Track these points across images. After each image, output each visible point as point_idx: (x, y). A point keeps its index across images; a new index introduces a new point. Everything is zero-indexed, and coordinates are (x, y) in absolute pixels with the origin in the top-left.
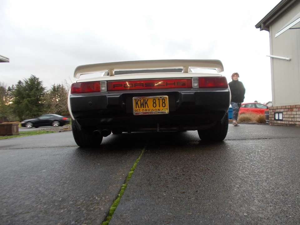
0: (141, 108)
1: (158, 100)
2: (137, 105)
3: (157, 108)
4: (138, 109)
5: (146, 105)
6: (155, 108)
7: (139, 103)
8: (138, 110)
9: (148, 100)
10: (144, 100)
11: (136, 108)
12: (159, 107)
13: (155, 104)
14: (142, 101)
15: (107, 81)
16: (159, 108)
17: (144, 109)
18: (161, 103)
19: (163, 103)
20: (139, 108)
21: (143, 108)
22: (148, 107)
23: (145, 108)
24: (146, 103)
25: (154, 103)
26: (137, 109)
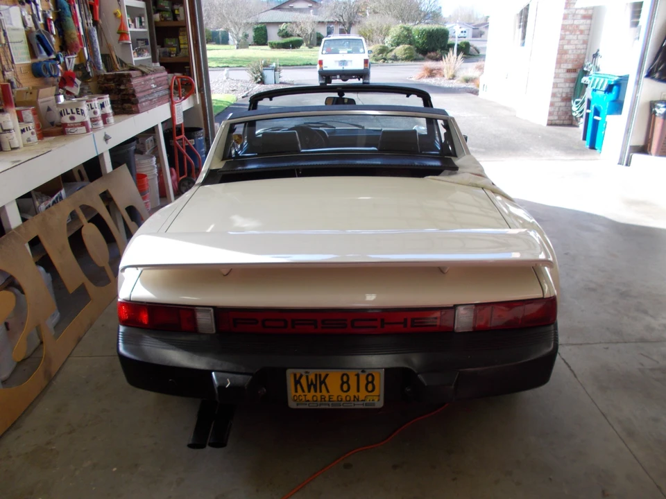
0: (309, 391)
1: (356, 377)
2: (299, 386)
3: (353, 392)
4: (302, 394)
5: (323, 386)
6: (346, 394)
7: (303, 381)
8: (301, 397)
9: (327, 375)
10: (316, 375)
11: (296, 391)
12: (358, 391)
14: (312, 377)
15: (214, 308)
16: (357, 394)
17: (318, 394)
18: (363, 382)
20: (303, 391)
21: (316, 391)
22: (328, 391)
23: (321, 391)
24: (323, 382)
25: (343, 383)
26: (298, 394)
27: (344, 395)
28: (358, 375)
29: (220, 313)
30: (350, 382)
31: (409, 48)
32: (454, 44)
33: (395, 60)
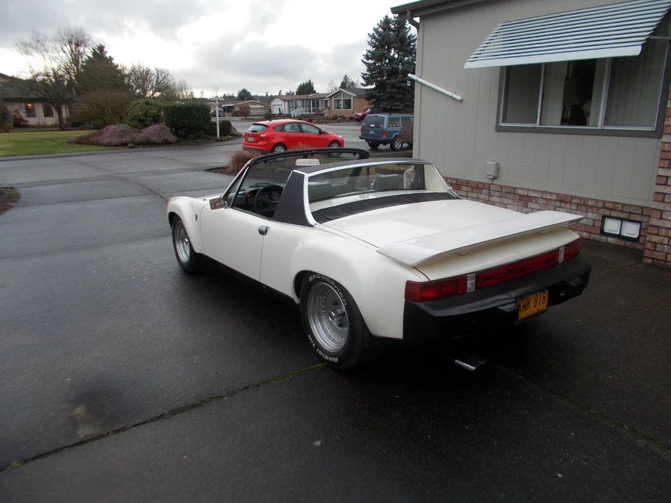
0: (523, 311)
5: (528, 306)
7: (522, 305)
9: (530, 299)
10: (527, 299)
13: (536, 303)
14: (525, 301)
16: (538, 306)
19: (544, 298)
23: (527, 310)
24: (528, 303)
25: (535, 301)
27: (535, 308)
28: (540, 295)
30: (538, 300)
31: (163, 129)
32: (215, 124)
33: (148, 144)
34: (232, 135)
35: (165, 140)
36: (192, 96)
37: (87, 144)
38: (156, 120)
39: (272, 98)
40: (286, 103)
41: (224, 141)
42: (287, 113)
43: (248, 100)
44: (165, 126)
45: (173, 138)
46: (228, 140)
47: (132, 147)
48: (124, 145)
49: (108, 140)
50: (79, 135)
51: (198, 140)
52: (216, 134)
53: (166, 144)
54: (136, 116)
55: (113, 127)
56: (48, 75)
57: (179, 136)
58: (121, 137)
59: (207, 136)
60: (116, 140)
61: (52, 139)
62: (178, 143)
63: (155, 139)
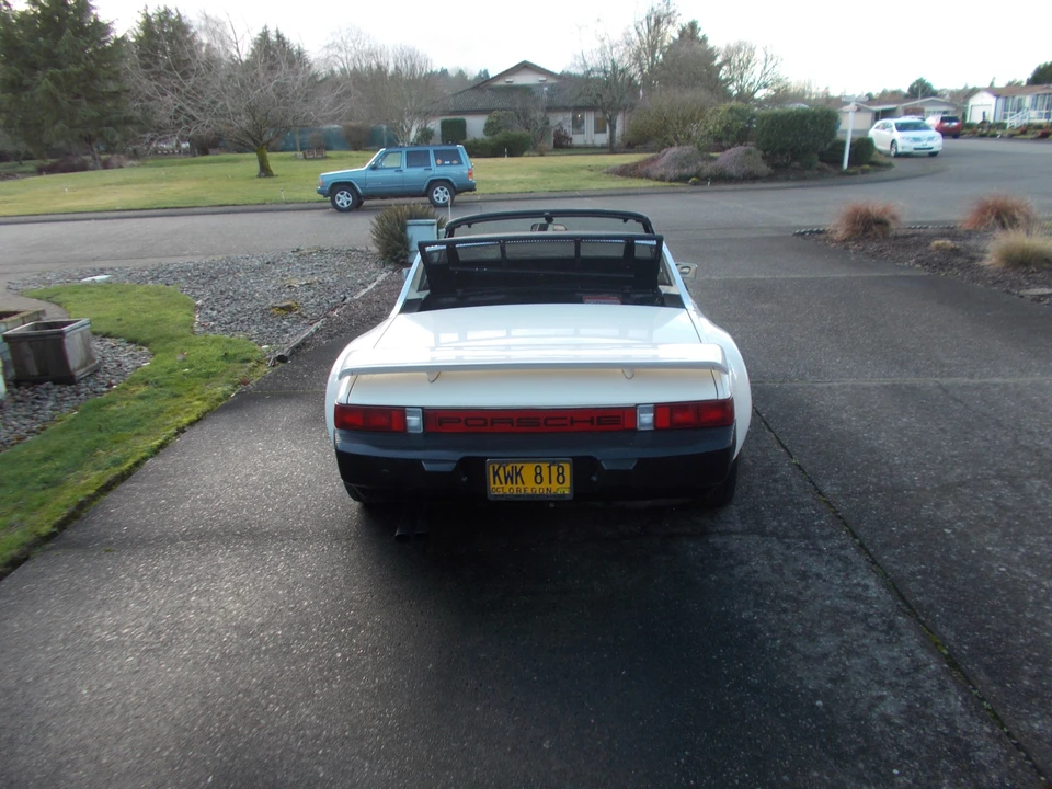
0: (506, 484)
2: (497, 478)
3: (545, 484)
5: (519, 478)
6: (540, 486)
7: (501, 473)
8: (499, 487)
9: (522, 468)
10: (512, 467)
11: (495, 483)
12: (550, 483)
13: (539, 478)
14: (509, 468)
15: (422, 408)
16: (549, 486)
17: (515, 486)
18: (554, 474)
19: (559, 474)
20: (501, 483)
21: (512, 483)
22: (523, 483)
23: (517, 483)
24: (518, 474)
25: (537, 474)
26: (496, 486)
27: (538, 487)
28: (549, 467)
29: (428, 414)
30: (543, 474)
31: (749, 153)
32: (843, 144)
33: (721, 178)
34: (873, 164)
35: (750, 173)
36: (827, 94)
37: (631, 176)
38: (742, 137)
39: (974, 92)
40: (1001, 101)
41: (854, 174)
42: (998, 120)
43: (925, 96)
44: (753, 148)
45: (764, 168)
46: (864, 172)
47: (695, 184)
48: (683, 179)
49: (661, 171)
50: (626, 162)
51: (807, 173)
52: (841, 162)
53: (751, 178)
54: (710, 133)
55: (674, 150)
56: (605, 72)
57: (775, 167)
58: (683, 166)
59: (825, 165)
60: (672, 172)
61: (590, 169)
62: (770, 178)
63: (733, 170)
